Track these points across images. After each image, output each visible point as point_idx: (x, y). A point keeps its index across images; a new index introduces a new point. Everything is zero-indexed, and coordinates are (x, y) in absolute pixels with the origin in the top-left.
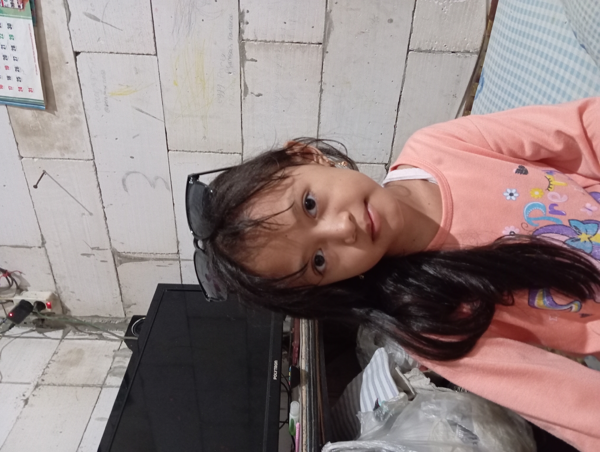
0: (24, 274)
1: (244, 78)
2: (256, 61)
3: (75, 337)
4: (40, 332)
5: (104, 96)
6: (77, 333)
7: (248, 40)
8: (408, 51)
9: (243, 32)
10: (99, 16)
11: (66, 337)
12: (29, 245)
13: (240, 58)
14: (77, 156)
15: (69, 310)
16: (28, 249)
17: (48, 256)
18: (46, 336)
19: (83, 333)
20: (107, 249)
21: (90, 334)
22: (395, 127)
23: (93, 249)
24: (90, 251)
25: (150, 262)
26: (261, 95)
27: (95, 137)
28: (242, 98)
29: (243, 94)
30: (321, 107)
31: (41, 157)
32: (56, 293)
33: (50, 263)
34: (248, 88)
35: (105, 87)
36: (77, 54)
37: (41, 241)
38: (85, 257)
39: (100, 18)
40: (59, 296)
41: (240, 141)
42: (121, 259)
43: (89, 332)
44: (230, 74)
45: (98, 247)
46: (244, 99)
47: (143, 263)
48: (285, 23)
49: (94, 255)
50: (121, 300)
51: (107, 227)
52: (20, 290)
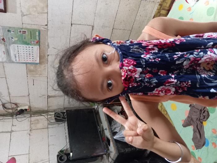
3: (34, 116)
11: (31, 116)
14: (43, 76)
16: (24, 97)
27: (49, 72)
31: (33, 76)
33: (29, 99)
36: (48, 55)
37: (28, 95)
38: (40, 97)
39: (56, 48)
40: (30, 107)
42: (49, 97)
45: (44, 95)
47: (55, 97)
50: (47, 106)
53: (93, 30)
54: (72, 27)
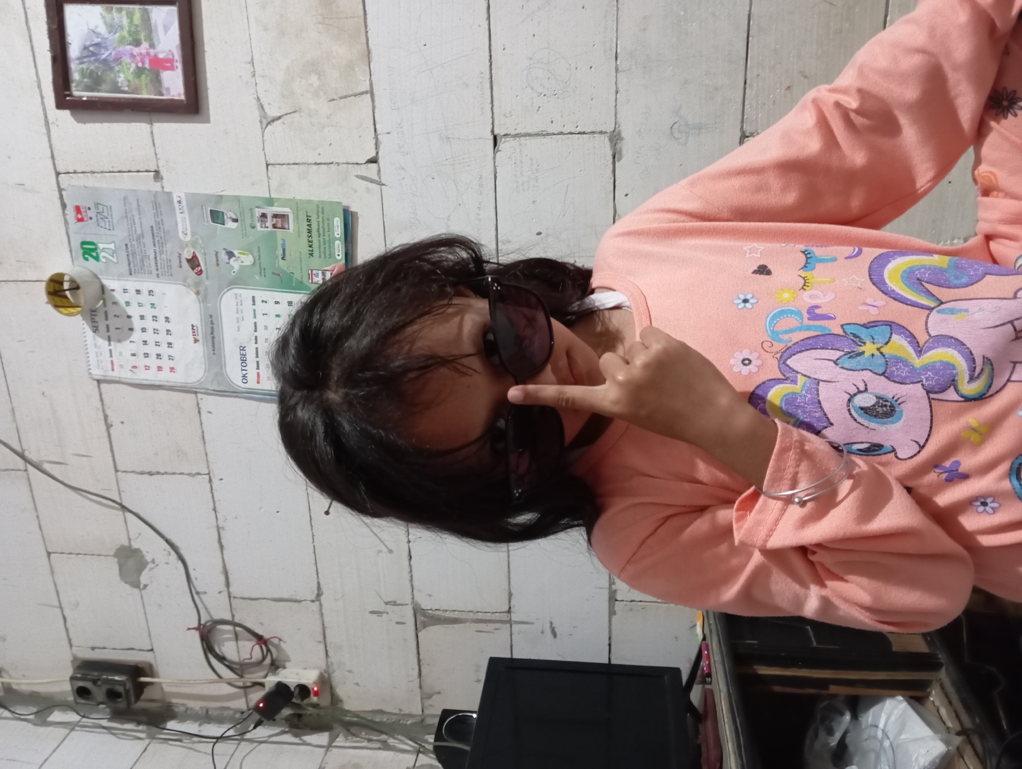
0: (285, 642)
3: (348, 744)
4: (296, 736)
6: (349, 738)
11: (334, 744)
12: (298, 598)
15: (341, 701)
16: (296, 604)
17: (322, 615)
18: (305, 741)
19: (358, 739)
20: (407, 604)
21: (370, 740)
23: (387, 603)
24: (382, 608)
25: (467, 624)
32: (325, 671)
33: (323, 624)
38: (375, 615)
40: (329, 678)
42: (426, 619)
43: (367, 736)
45: (395, 602)
47: (456, 626)
49: (388, 613)
50: (418, 685)
51: (411, 571)
52: (275, 666)
53: (619, 162)
54: (498, 154)
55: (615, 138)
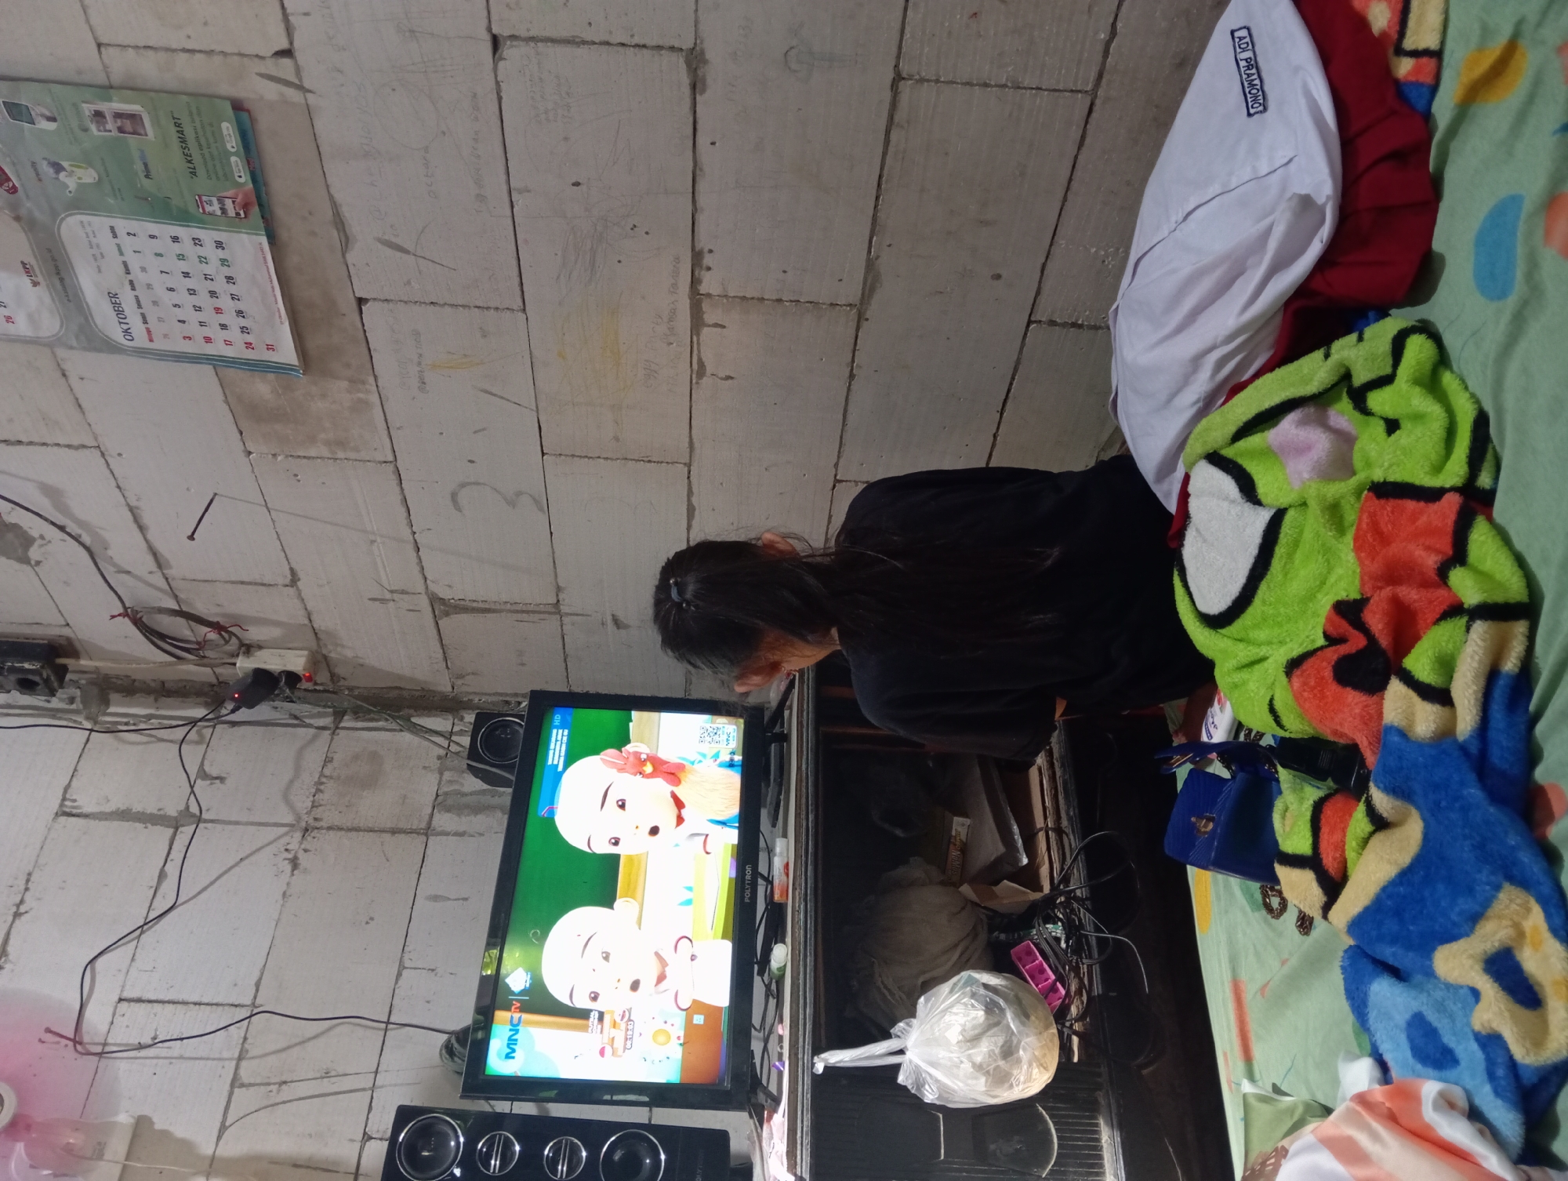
1: (699, 351)
2: (724, 327)
3: (359, 725)
5: (419, 369)
6: (360, 716)
7: (709, 295)
8: (1029, 323)
9: (700, 282)
10: (408, 245)
12: (266, 582)
13: (692, 321)
14: (363, 455)
15: (344, 678)
16: (264, 588)
17: (303, 600)
19: (372, 716)
20: (420, 594)
22: (995, 436)
23: (392, 592)
24: (386, 595)
25: (503, 614)
26: (732, 378)
27: (398, 429)
28: (694, 381)
29: (694, 376)
30: (850, 401)
31: (290, 454)
32: (318, 651)
33: (306, 607)
34: (705, 366)
35: (421, 355)
36: (361, 301)
37: (289, 577)
39: (411, 248)
40: (324, 657)
41: (687, 445)
44: (671, 346)
46: (697, 383)
47: (489, 616)
48: (785, 272)
49: (394, 601)
50: (445, 666)
51: (419, 560)
52: (246, 649)
53: (701, 94)
54: (501, 64)
55: (695, 59)
